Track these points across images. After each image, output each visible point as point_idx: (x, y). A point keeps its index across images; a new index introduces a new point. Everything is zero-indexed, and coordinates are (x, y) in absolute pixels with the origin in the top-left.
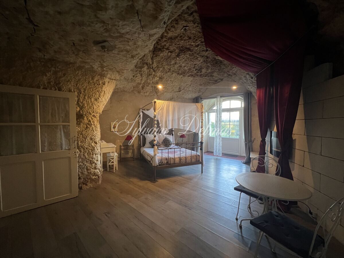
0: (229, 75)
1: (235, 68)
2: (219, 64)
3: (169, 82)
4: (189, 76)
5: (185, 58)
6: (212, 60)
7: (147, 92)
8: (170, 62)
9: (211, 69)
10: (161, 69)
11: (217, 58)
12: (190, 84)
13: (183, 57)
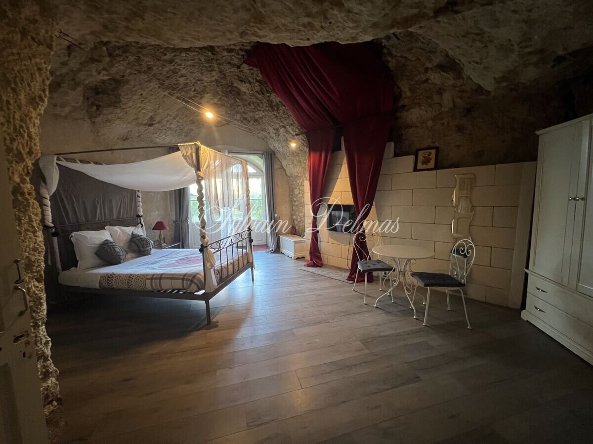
0: (245, 119)
1: (261, 112)
2: (235, 96)
3: (136, 97)
4: (178, 98)
5: (197, 61)
6: (227, 84)
7: (63, 106)
8: (162, 53)
9: (220, 99)
10: (132, 58)
11: (236, 85)
12: (173, 115)
13: (194, 55)
